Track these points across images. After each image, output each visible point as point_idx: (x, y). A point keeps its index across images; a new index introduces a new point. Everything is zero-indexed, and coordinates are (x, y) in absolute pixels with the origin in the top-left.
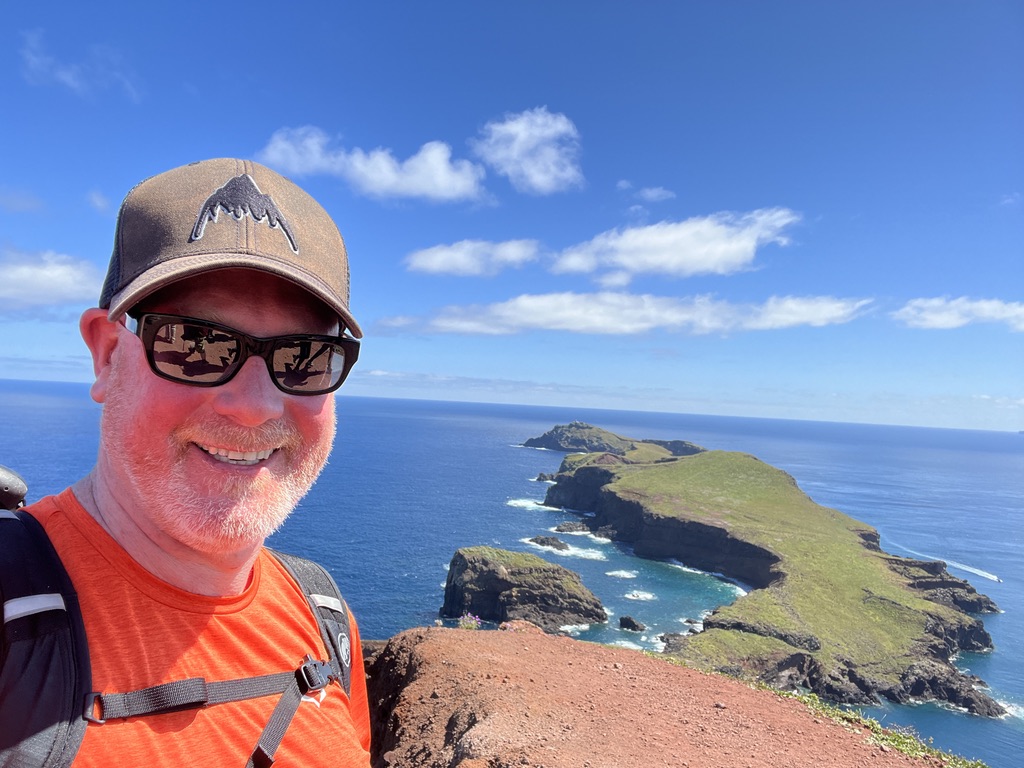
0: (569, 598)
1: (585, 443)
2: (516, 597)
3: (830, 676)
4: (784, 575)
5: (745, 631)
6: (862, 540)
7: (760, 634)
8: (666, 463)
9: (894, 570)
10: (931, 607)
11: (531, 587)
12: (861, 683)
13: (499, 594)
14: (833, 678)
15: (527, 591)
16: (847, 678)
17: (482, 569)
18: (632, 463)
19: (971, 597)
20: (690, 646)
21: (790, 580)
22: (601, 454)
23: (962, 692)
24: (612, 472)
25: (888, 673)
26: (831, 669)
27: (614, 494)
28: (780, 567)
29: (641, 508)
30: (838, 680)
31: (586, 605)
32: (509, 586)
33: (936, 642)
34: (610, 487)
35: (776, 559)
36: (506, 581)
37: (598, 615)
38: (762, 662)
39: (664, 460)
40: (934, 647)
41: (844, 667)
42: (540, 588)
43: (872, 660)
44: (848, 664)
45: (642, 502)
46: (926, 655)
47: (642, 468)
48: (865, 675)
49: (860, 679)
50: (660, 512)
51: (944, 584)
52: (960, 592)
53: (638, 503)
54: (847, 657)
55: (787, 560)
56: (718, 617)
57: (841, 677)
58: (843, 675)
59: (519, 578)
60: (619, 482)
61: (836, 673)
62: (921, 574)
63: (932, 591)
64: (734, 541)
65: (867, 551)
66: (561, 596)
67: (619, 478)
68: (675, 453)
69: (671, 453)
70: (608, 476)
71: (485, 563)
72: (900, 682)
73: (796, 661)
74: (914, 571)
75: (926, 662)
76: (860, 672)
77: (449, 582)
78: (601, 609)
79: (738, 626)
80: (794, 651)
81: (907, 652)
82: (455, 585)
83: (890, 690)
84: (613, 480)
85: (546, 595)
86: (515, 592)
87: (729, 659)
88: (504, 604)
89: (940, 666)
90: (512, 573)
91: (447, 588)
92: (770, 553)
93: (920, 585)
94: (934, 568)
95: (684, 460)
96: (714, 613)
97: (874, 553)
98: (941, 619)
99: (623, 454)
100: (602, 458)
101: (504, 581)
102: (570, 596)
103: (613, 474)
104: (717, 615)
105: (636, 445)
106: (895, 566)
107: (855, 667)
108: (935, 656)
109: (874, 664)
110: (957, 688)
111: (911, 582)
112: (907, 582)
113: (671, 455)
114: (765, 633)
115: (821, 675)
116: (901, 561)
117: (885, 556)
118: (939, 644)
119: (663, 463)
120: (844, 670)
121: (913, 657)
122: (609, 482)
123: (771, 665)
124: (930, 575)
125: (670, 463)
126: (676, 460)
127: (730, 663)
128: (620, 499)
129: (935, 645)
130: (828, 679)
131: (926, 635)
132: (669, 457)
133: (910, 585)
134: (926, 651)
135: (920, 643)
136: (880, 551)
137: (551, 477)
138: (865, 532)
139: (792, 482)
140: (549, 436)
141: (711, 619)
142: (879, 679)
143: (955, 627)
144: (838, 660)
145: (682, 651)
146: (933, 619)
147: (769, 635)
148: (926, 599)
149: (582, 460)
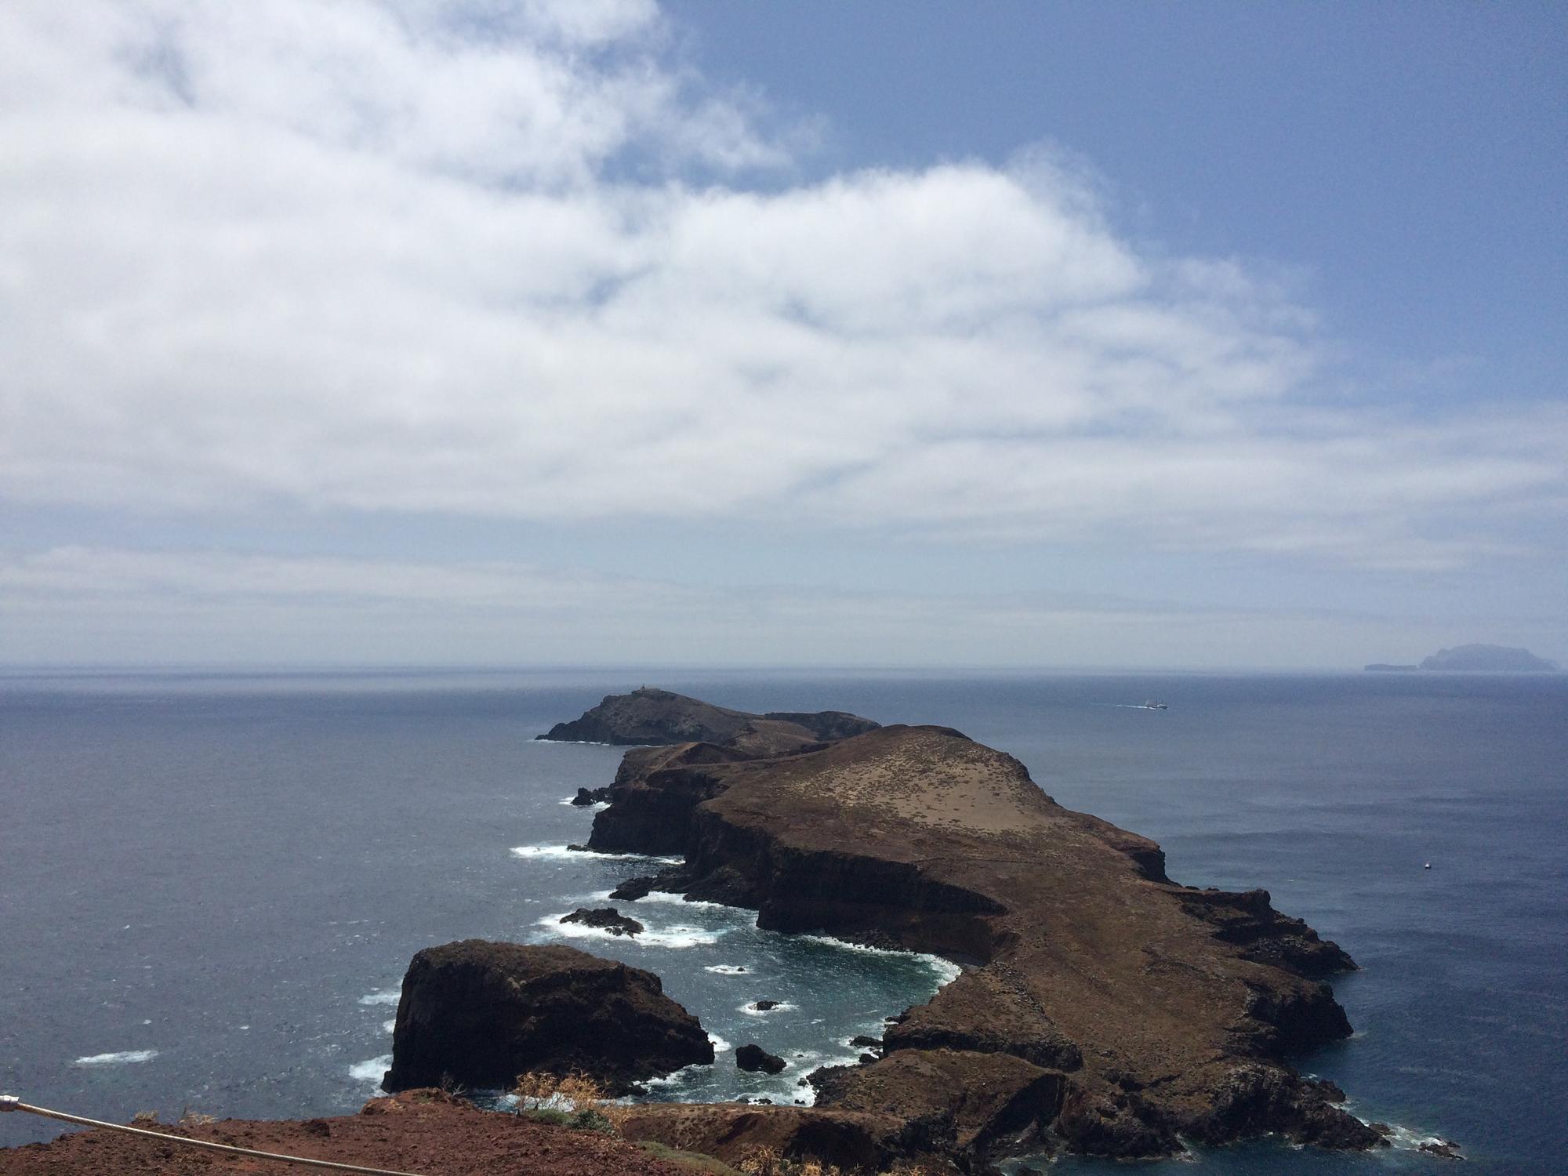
0: (641, 1023)
3: (1098, 1109)
4: (1015, 938)
5: (956, 1046)
6: (1138, 865)
7: (983, 1049)
8: (809, 754)
9: (1190, 912)
10: (1252, 968)
11: (568, 1009)
12: (1148, 1114)
14: (1105, 1114)
15: (559, 1020)
16: (1128, 1110)
18: (749, 758)
19: (1311, 948)
20: (862, 1088)
21: (1025, 946)
22: (692, 745)
23: (1308, 1112)
24: (713, 776)
25: (1191, 1094)
26: (1100, 1097)
27: (719, 816)
28: (1009, 925)
29: (769, 839)
30: (1112, 1115)
32: (524, 1012)
33: (1263, 1030)
34: (710, 805)
35: (1001, 911)
36: (517, 1003)
37: (694, 1048)
38: (986, 1100)
39: (805, 749)
40: (1260, 1039)
41: (1119, 1092)
42: (583, 1010)
43: (1166, 1073)
44: (1129, 1084)
45: (769, 829)
46: (1248, 1053)
47: (768, 766)
48: (1156, 1101)
49: (1149, 1110)
50: (801, 845)
51: (1270, 929)
52: (1298, 942)
53: (762, 831)
54: (1125, 1073)
55: (1018, 911)
56: (907, 1029)
57: (1117, 1110)
58: (1120, 1104)
59: (542, 995)
60: (726, 795)
61: (1106, 1102)
62: (1232, 916)
63: (1251, 944)
64: (935, 886)
65: (1146, 883)
66: (625, 1021)
67: (726, 788)
68: (823, 735)
69: (816, 735)
71: (475, 971)
72: (1210, 1107)
73: (1042, 1089)
74: (1222, 913)
75: (1250, 1067)
76: (1147, 1096)
77: (401, 1020)
78: (702, 1036)
79: (945, 1039)
80: (1037, 1071)
81: (1219, 1052)
82: (414, 1025)
83: (1198, 1121)
84: (716, 791)
85: (597, 1023)
86: (533, 1022)
87: (929, 1101)
89: (1272, 1070)
90: (530, 988)
91: (397, 1032)
92: (992, 901)
93: (1230, 934)
94: (1258, 901)
95: (841, 746)
96: (902, 1021)
97: (1157, 885)
98: (1269, 990)
99: (733, 742)
100: (695, 751)
101: (513, 1004)
102: (646, 1020)
103: (716, 781)
104: (906, 1025)
105: (755, 724)
106: (1191, 905)
107: (1139, 1087)
108: (1263, 1055)
109: (1170, 1079)
110: (1300, 1106)
111: (1218, 930)
112: (1209, 930)
113: (817, 739)
114: (991, 1045)
115: (1083, 1111)
116: (1200, 895)
117: (1174, 889)
118: (1268, 1033)
119: (805, 755)
120: (1121, 1097)
121: (1229, 1060)
122: (710, 797)
123: (1000, 1104)
124: (1245, 915)
125: (816, 753)
126: (825, 746)
127: (932, 1109)
128: (728, 826)
129: (1261, 1035)
130: (1096, 1115)
131: (1247, 1020)
132: (814, 741)
133: (1216, 936)
134: (1247, 1047)
135: (1238, 1034)
136: (1166, 881)
137: (600, 795)
138: (1142, 850)
139: (1023, 773)
140: (594, 717)
141: (897, 1032)
142: (1178, 1105)
143: (1289, 1001)
144: (1110, 1080)
145: (849, 1097)
146: (1257, 990)
147: (996, 1050)
148: (1241, 957)
149: (657, 759)
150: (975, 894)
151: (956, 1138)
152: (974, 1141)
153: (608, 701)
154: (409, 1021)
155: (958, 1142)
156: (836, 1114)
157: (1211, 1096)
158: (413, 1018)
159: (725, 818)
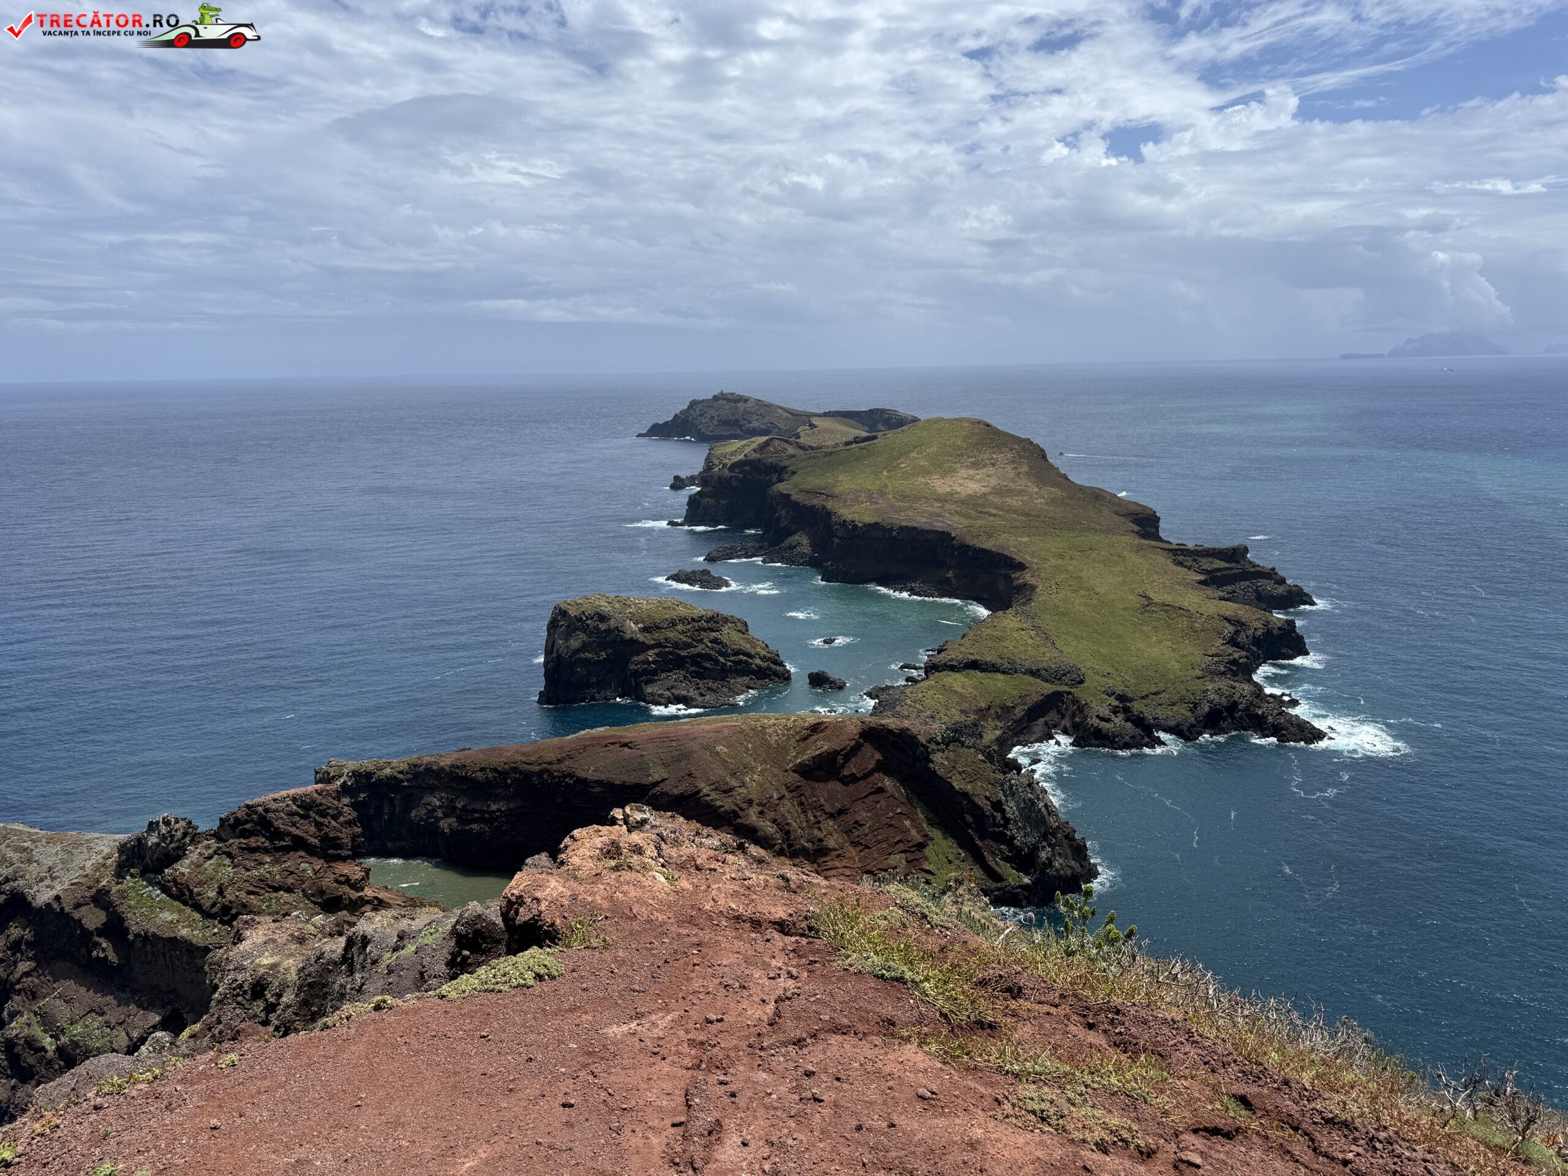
0: (734, 655)
1: (740, 427)
2: (654, 662)
3: (1098, 716)
4: (1033, 588)
5: (983, 671)
6: (1136, 528)
7: (1003, 673)
8: (862, 445)
9: (1180, 564)
10: (1230, 608)
11: (676, 645)
12: (1139, 721)
13: (628, 661)
14: (1102, 719)
15: (670, 653)
16: (1121, 716)
17: (597, 628)
18: (812, 448)
19: (1281, 590)
20: (909, 702)
21: (1042, 594)
22: (764, 439)
23: (1270, 717)
24: (786, 463)
25: (1174, 704)
26: (1100, 707)
27: (788, 496)
28: (1028, 577)
29: (829, 514)
30: (1108, 720)
31: (758, 661)
32: (644, 647)
33: (1236, 655)
34: (783, 487)
35: (1021, 567)
36: (637, 641)
37: (776, 674)
38: (1007, 710)
39: (857, 440)
40: (1234, 662)
41: (1117, 703)
42: (688, 646)
43: (1154, 689)
44: (1122, 698)
45: (830, 505)
46: (1223, 673)
47: (828, 454)
48: (1144, 709)
49: (1138, 717)
50: (856, 517)
51: (1246, 575)
52: (1267, 586)
53: (824, 507)
54: (1120, 689)
55: (1035, 567)
56: (943, 657)
57: (1113, 717)
58: (1115, 713)
59: (656, 635)
60: (796, 478)
61: (1105, 712)
62: (1215, 566)
63: (1230, 588)
64: (965, 548)
65: (1143, 541)
66: (721, 654)
67: (794, 473)
68: (872, 428)
69: (866, 428)
70: (779, 471)
71: (602, 618)
72: (1189, 714)
73: (1052, 701)
74: (1207, 564)
75: (1224, 684)
76: (1137, 707)
77: (548, 653)
78: (781, 664)
79: (974, 665)
80: (1049, 688)
81: (1198, 673)
82: (559, 656)
83: (1178, 725)
84: (786, 476)
85: (699, 655)
86: (651, 655)
87: (962, 711)
88: (636, 674)
89: (1243, 685)
90: (646, 630)
91: (546, 664)
92: (1012, 559)
93: (1213, 580)
94: (1236, 554)
95: (888, 438)
96: (940, 651)
97: (1153, 543)
98: (1243, 624)
99: (798, 436)
100: (767, 444)
101: (633, 642)
102: (737, 653)
103: (785, 467)
104: (943, 654)
105: (815, 421)
106: (1181, 558)
107: (1131, 700)
108: (1235, 674)
109: (1156, 694)
110: (1263, 713)
111: (1202, 577)
112: (1197, 578)
113: (867, 432)
114: (1009, 670)
115: (1086, 718)
116: (1188, 550)
117: (1166, 546)
118: (1240, 658)
119: (857, 445)
120: (1117, 707)
121: (1206, 679)
122: (781, 481)
123: (1019, 712)
124: (1227, 565)
125: (868, 443)
126: (875, 438)
127: (963, 717)
128: (796, 506)
129: (1235, 659)
130: (1095, 722)
131: (1222, 648)
132: (865, 434)
133: (1201, 582)
134: (1223, 669)
135: (1215, 659)
136: (1160, 540)
137: (692, 480)
138: (1140, 516)
139: (1043, 455)
140: (683, 417)
141: (935, 660)
142: (1162, 713)
143: (1259, 633)
144: (1108, 695)
145: (898, 708)
146: (1232, 624)
147: (1016, 672)
148: (1221, 599)
149: (736, 451)
150: (999, 554)
151: (981, 737)
152: (997, 740)
153: (694, 404)
154: (555, 655)
155: (984, 741)
156: (890, 721)
157: (1191, 705)
158: (557, 652)
159: (794, 498)
